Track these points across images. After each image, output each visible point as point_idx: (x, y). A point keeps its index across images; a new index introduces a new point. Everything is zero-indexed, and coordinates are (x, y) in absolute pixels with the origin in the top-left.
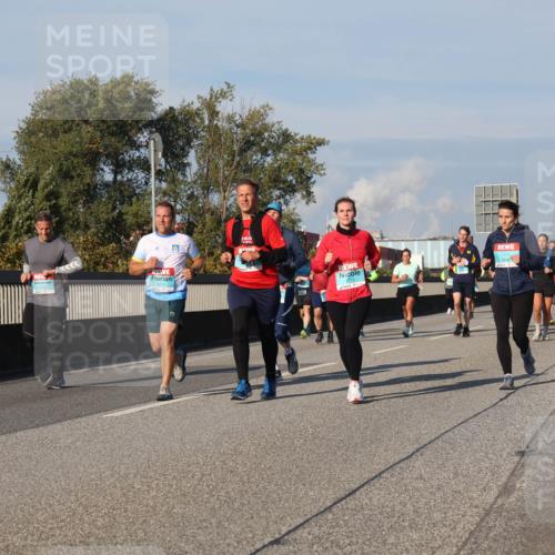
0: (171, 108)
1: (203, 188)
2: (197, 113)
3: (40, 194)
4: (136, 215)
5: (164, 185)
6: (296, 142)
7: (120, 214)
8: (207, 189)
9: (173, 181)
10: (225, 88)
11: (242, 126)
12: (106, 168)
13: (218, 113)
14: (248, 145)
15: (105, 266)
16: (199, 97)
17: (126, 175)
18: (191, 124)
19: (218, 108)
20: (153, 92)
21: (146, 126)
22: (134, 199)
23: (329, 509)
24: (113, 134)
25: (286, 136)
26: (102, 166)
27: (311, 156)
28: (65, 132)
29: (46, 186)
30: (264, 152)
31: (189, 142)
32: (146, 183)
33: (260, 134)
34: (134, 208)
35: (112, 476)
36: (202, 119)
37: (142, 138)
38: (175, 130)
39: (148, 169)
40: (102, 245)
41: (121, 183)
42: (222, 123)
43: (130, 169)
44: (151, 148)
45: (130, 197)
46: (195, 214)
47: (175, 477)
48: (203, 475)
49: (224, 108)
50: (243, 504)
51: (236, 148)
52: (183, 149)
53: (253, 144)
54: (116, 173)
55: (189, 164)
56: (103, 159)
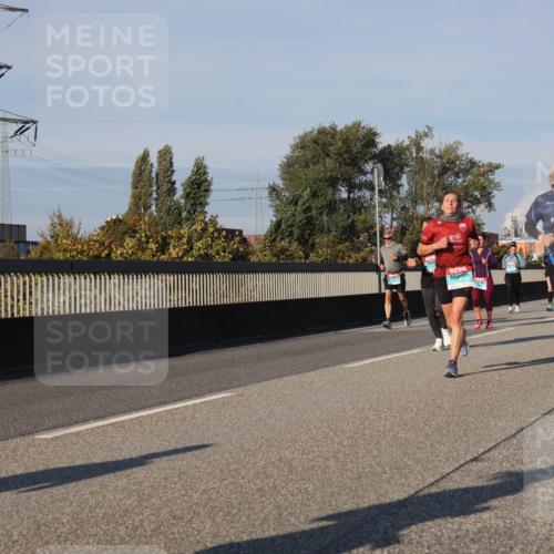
0: (389, 146)
1: (413, 202)
2: (408, 148)
3: (299, 208)
4: (364, 222)
5: (384, 200)
6: (479, 167)
7: (353, 221)
8: (415, 202)
9: (391, 197)
10: (426, 130)
11: (440, 157)
12: (342, 189)
13: (422, 148)
14: (444, 170)
15: (343, 259)
16: (409, 137)
17: (357, 194)
18: (404, 157)
19: (423, 145)
20: (375, 134)
21: (371, 159)
22: (363, 211)
23: (513, 436)
24: (348, 165)
25: (473, 164)
26: (340, 187)
27: (491, 177)
28: (314, 164)
29: (304, 204)
30: (457, 175)
31: (402, 170)
32: (372, 199)
33: (453, 162)
34: (362, 218)
35: (353, 409)
36: (411, 153)
37: (369, 167)
38: (392, 161)
39: (373, 189)
40: (340, 243)
41: (354, 199)
42: (426, 155)
43: (360, 189)
44: (375, 174)
45: (360, 209)
46: (407, 221)
48: (418, 410)
49: (427, 144)
50: (449, 432)
51: (436, 172)
52: (397, 174)
53: (448, 169)
54: (349, 192)
55: (402, 185)
56: (341, 182)
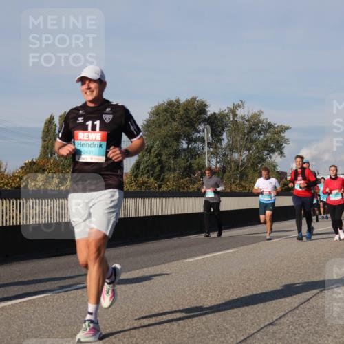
0: (215, 113)
1: (230, 150)
2: (227, 115)
3: (153, 155)
4: (198, 164)
5: (211, 149)
6: (275, 128)
7: (190, 163)
8: (232, 151)
9: (216, 147)
10: (240, 103)
11: (249, 121)
12: (184, 142)
13: (237, 115)
14: (251, 130)
15: (184, 188)
16: (228, 107)
17: (193, 145)
18: (224, 121)
19: (237, 113)
20: (206, 105)
21: (202, 122)
22: (197, 157)
23: (297, 308)
24: (186, 126)
25: (270, 125)
26: (182, 141)
27: (283, 135)
28: (165, 125)
29: (155, 150)
30: (260, 133)
31: (223, 129)
32: (203, 149)
33: (257, 124)
34: (197, 161)
35: (190, 290)
36: (229, 118)
37: (201, 127)
38: (216, 123)
39: (204, 142)
40: (182, 178)
41: (191, 149)
42: (239, 120)
43: (195, 142)
44: (205, 132)
45: (195, 156)
46: (226, 163)
47: (220, 291)
48: (233, 290)
49: (240, 112)
51: (246, 131)
52: (220, 132)
53: (254, 129)
54: (188, 144)
55: (223, 139)
56: (182, 137)
